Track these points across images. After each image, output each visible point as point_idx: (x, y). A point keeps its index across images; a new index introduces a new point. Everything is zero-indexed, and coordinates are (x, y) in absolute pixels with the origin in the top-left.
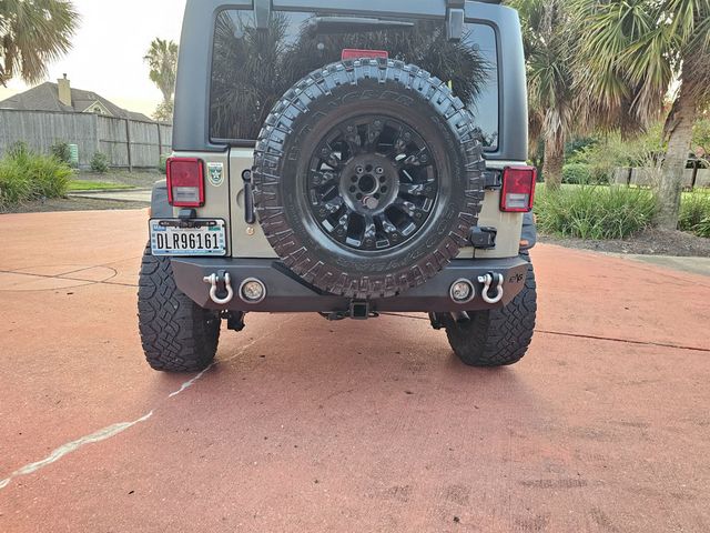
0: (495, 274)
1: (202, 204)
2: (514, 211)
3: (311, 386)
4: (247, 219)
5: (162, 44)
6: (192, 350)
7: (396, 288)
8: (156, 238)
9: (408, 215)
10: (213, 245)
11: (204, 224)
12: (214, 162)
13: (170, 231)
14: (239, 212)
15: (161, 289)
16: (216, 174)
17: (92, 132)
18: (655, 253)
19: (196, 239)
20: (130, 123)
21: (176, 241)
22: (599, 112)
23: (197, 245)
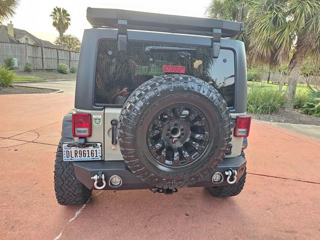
0: (233, 171)
1: (90, 136)
2: (240, 136)
3: (140, 212)
4: (113, 143)
5: (59, 10)
6: (81, 198)
7: (189, 184)
8: (66, 153)
9: (195, 149)
10: (95, 155)
11: (91, 145)
12: (96, 115)
13: (73, 149)
14: (109, 139)
15: (66, 170)
16: (98, 121)
17: (25, 52)
18: (284, 122)
19: (87, 152)
20: (44, 49)
21: (76, 154)
22: (261, 57)
23: (87, 155)
